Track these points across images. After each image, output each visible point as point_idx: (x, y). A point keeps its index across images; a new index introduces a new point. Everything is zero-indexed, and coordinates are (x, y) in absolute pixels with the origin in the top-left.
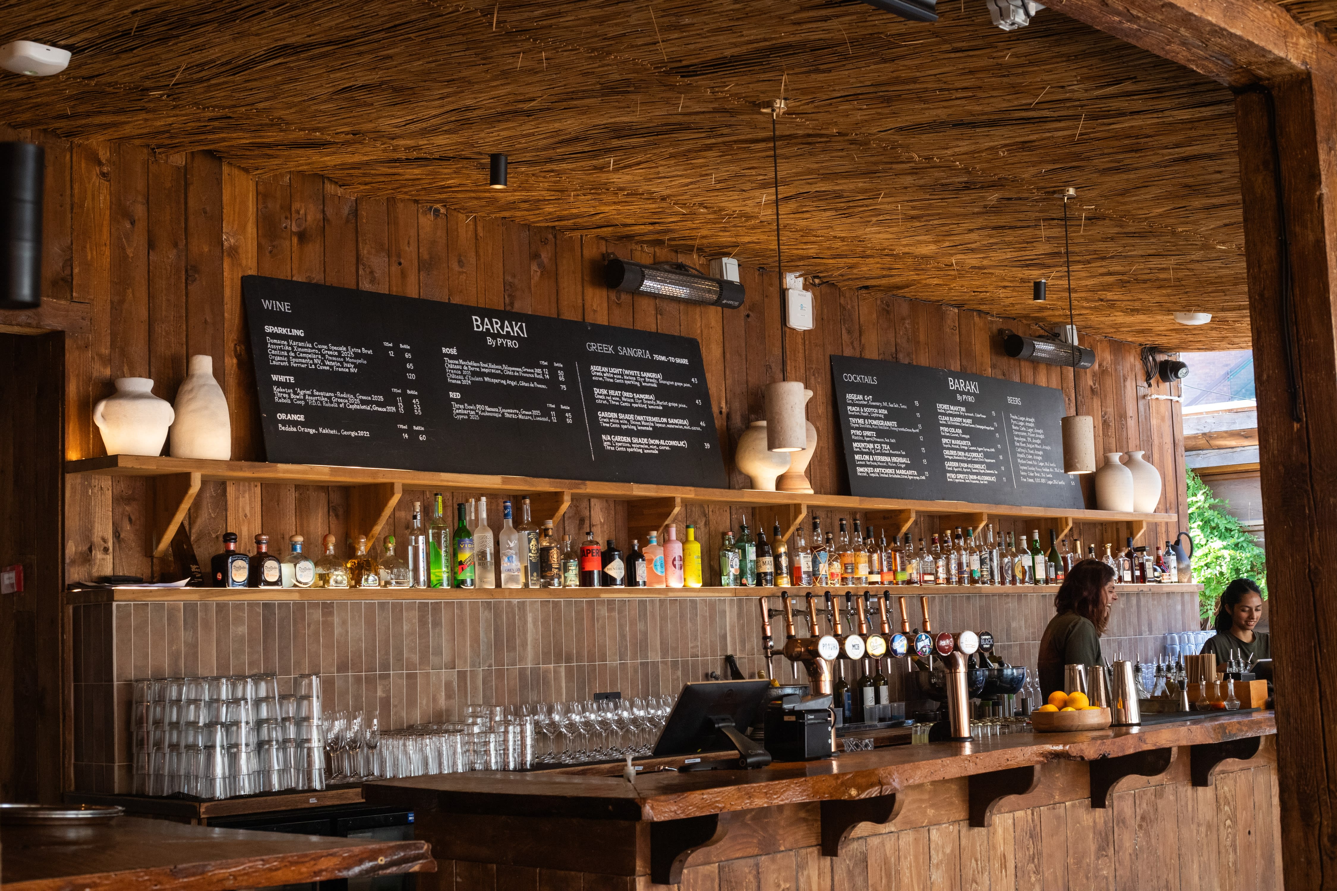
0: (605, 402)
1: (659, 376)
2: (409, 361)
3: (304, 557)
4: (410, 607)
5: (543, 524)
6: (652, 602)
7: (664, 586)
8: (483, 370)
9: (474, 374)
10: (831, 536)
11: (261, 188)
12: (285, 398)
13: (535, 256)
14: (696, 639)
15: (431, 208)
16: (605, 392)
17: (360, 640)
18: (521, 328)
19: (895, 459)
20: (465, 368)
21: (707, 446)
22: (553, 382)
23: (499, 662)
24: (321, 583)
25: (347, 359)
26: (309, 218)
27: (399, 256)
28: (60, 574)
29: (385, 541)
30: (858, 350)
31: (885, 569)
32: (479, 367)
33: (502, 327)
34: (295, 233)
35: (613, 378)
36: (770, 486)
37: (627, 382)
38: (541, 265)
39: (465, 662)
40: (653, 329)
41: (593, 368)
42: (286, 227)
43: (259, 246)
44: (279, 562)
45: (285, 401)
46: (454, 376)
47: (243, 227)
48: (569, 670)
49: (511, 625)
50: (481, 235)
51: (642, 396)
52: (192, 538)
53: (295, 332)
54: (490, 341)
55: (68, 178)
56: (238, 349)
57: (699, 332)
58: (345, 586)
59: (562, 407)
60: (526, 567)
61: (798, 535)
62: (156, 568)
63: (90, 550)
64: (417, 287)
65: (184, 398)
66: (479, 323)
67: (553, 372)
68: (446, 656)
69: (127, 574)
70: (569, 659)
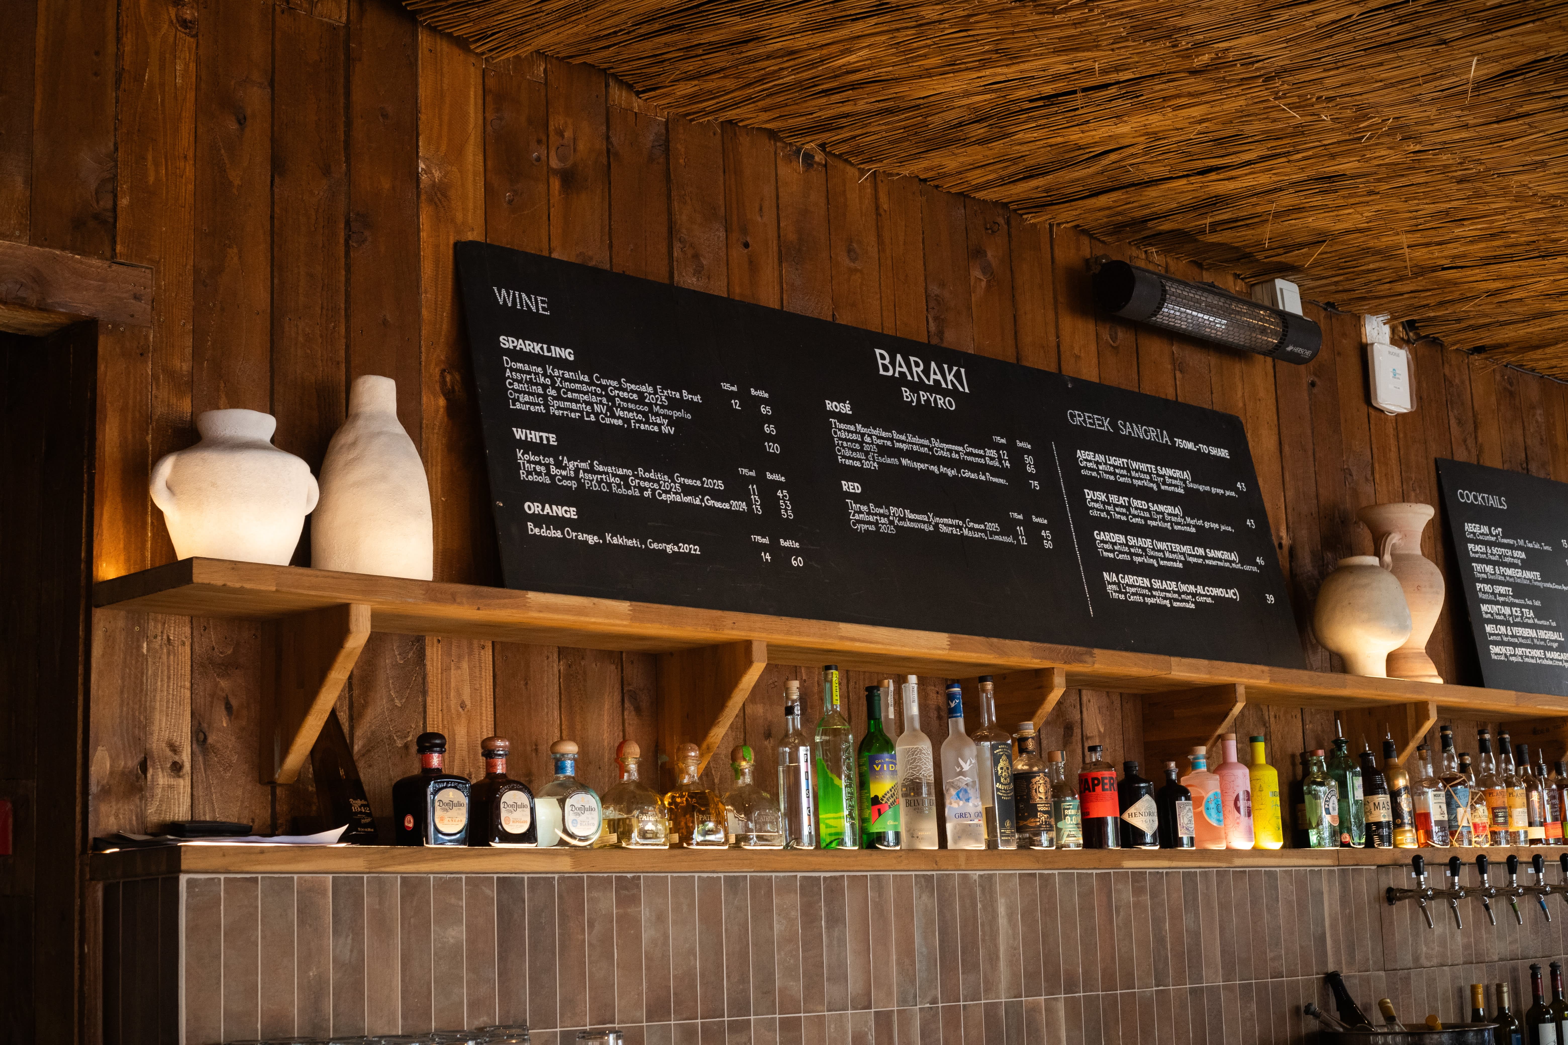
0: (1104, 515)
1: (1186, 475)
2: (768, 420)
3: (581, 784)
4: (787, 885)
5: (1016, 729)
6: (1205, 875)
7: (1223, 847)
8: (898, 445)
9: (883, 450)
10: (1468, 760)
11: (491, 82)
12: (539, 474)
13: (977, 253)
14: (1278, 944)
15: (798, 151)
16: (1103, 497)
17: (692, 952)
18: (958, 376)
19: (1542, 634)
20: (868, 440)
21: (1271, 599)
22: (1017, 473)
23: (950, 993)
24: (614, 838)
25: (656, 409)
26: (581, 146)
27: (744, 230)
28: (78, 817)
29: (734, 757)
30: (1474, 452)
31: (1549, 819)
32: (892, 440)
33: (926, 372)
34: (555, 172)
35: (1114, 474)
36: (1379, 670)
37: (1136, 482)
38: (987, 269)
39: (889, 994)
40: (1171, 396)
41: (1082, 454)
42: (538, 159)
43: (488, 188)
44: (532, 795)
45: (539, 479)
46: (848, 453)
47: (457, 151)
48: (1072, 1006)
49: (970, 921)
50: (886, 207)
51: (1162, 508)
52: (356, 748)
53: (557, 352)
54: (906, 393)
55: (111, 23)
56: (448, 378)
57: (1241, 405)
58: (661, 844)
59: (1035, 519)
60: (989, 812)
61: (1421, 758)
62: (282, 808)
63: (144, 766)
64: (777, 288)
65: (339, 459)
66: (887, 362)
67: (1017, 456)
68: (854, 985)
69: (220, 817)
70: (1071, 987)
